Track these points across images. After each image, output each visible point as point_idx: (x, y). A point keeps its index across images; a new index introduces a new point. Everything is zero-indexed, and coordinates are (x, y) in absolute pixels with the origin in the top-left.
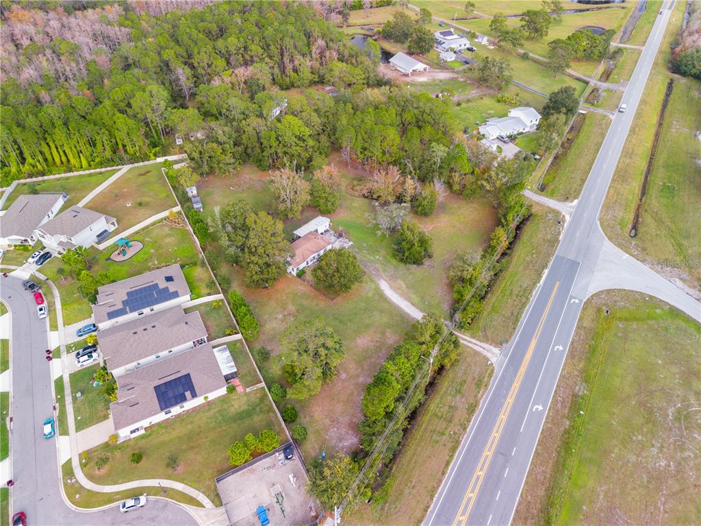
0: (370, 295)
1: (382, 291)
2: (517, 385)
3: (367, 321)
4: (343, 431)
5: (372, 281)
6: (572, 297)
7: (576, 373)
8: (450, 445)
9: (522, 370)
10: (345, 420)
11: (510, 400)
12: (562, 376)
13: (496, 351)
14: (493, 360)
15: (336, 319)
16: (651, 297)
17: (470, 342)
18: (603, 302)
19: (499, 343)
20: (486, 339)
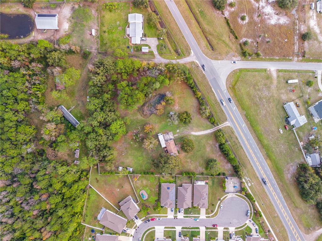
0: (195, 139)
1: (195, 135)
2: (237, 125)
3: (203, 145)
4: (227, 165)
5: (190, 135)
6: (224, 91)
7: (241, 110)
8: (241, 148)
9: (235, 121)
10: (224, 164)
11: (239, 130)
12: (241, 114)
13: (227, 122)
14: (229, 125)
15: (198, 152)
16: (234, 71)
17: (222, 126)
18: (229, 84)
19: (226, 120)
20: (223, 122)
